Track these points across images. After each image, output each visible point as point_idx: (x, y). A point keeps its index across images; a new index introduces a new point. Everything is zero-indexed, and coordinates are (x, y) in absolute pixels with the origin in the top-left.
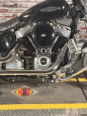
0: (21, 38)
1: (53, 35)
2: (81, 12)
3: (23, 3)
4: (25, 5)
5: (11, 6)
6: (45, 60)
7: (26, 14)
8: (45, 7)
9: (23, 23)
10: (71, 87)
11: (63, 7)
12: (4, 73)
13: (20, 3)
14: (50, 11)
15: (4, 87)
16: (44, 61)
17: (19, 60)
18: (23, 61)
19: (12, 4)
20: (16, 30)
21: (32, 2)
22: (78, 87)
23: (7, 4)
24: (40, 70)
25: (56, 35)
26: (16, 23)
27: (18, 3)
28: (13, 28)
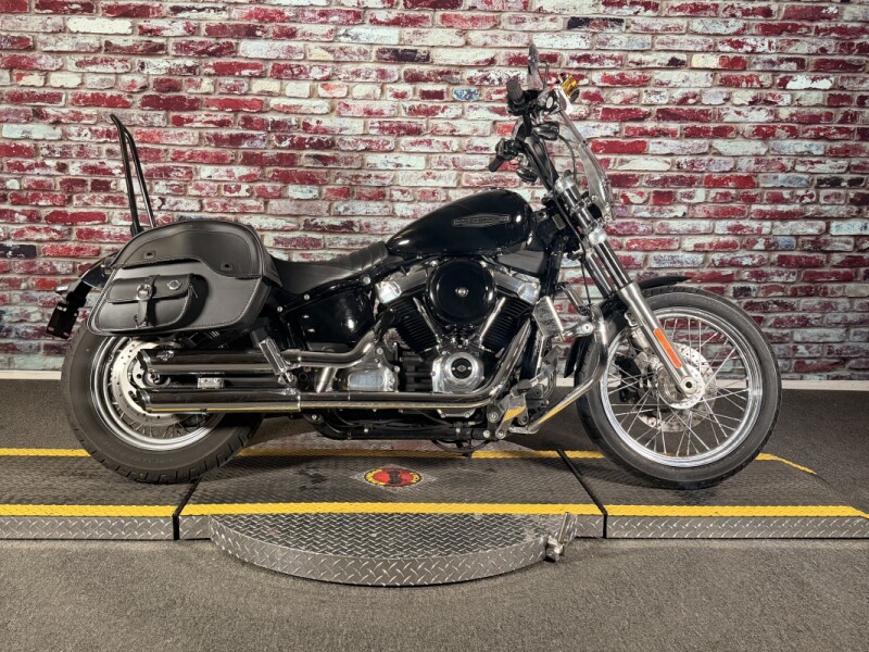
0: (392, 303)
1: (491, 296)
2: (572, 234)
3: (372, 220)
4: (379, 227)
5: (332, 229)
6: (468, 364)
7: (404, 238)
8: (465, 215)
9: (400, 259)
10: (544, 469)
11: (519, 219)
12: (344, 399)
13: (364, 220)
14: (482, 225)
15: (326, 466)
16: (462, 368)
17: (384, 364)
18: (398, 369)
19: (337, 222)
20: (377, 279)
21: (402, 217)
22: (564, 470)
23: (318, 220)
24: (450, 394)
25: (498, 296)
26: (378, 261)
27: (355, 219)
28: (369, 272)
